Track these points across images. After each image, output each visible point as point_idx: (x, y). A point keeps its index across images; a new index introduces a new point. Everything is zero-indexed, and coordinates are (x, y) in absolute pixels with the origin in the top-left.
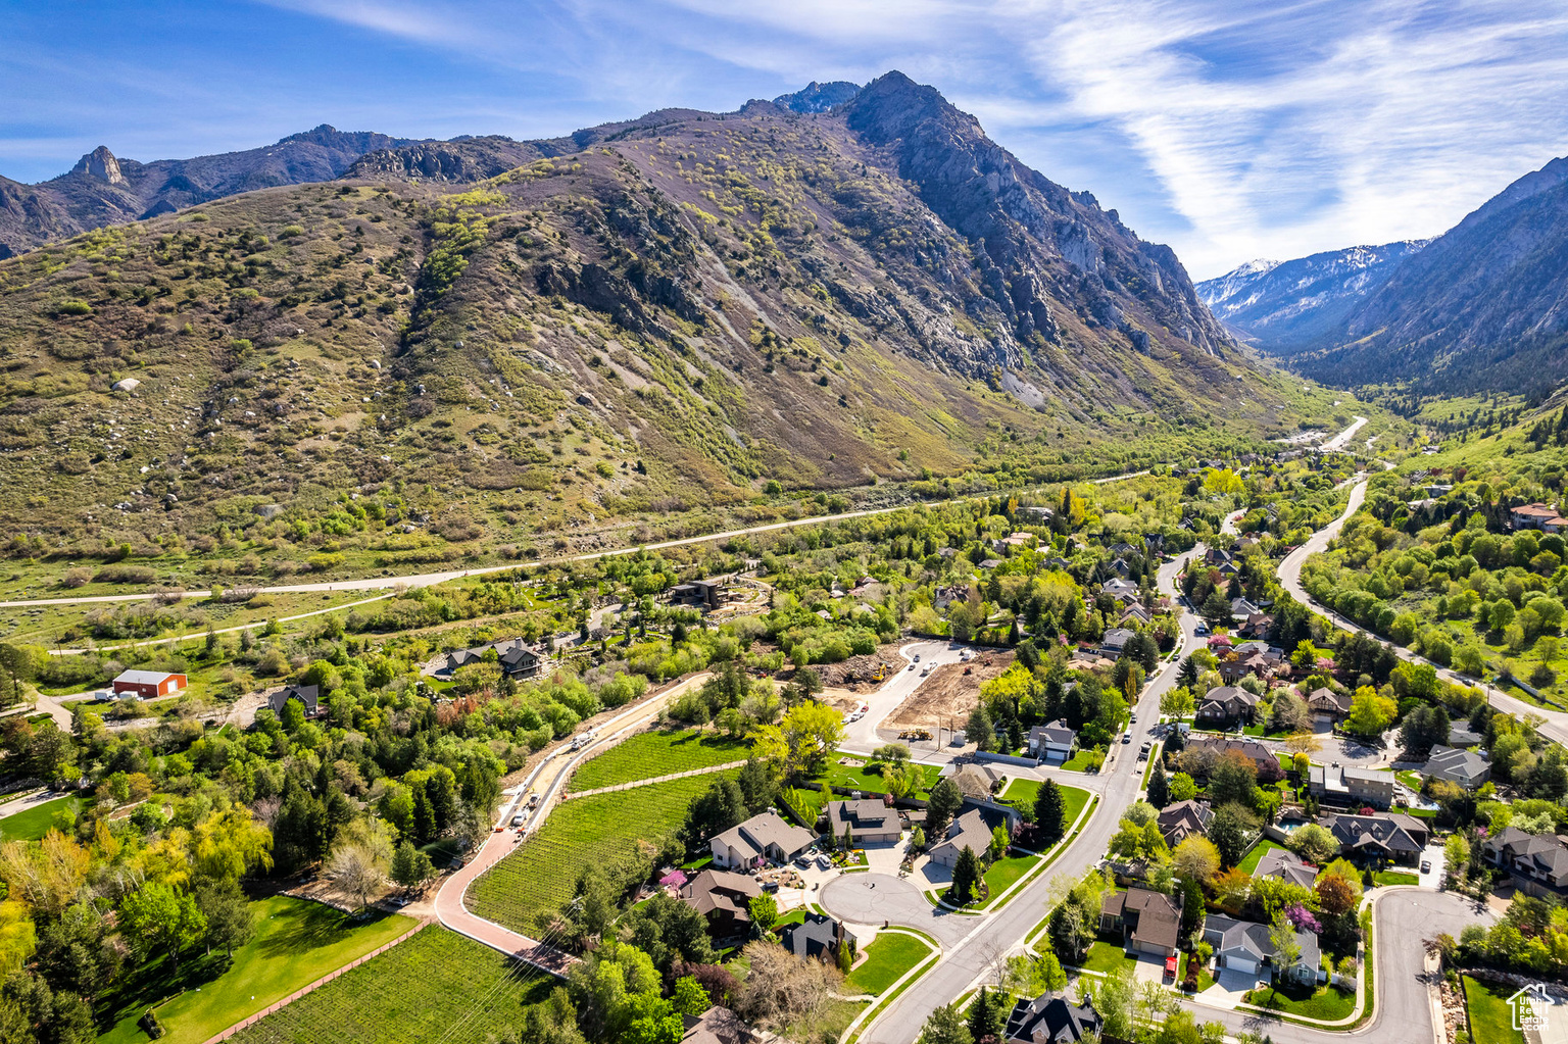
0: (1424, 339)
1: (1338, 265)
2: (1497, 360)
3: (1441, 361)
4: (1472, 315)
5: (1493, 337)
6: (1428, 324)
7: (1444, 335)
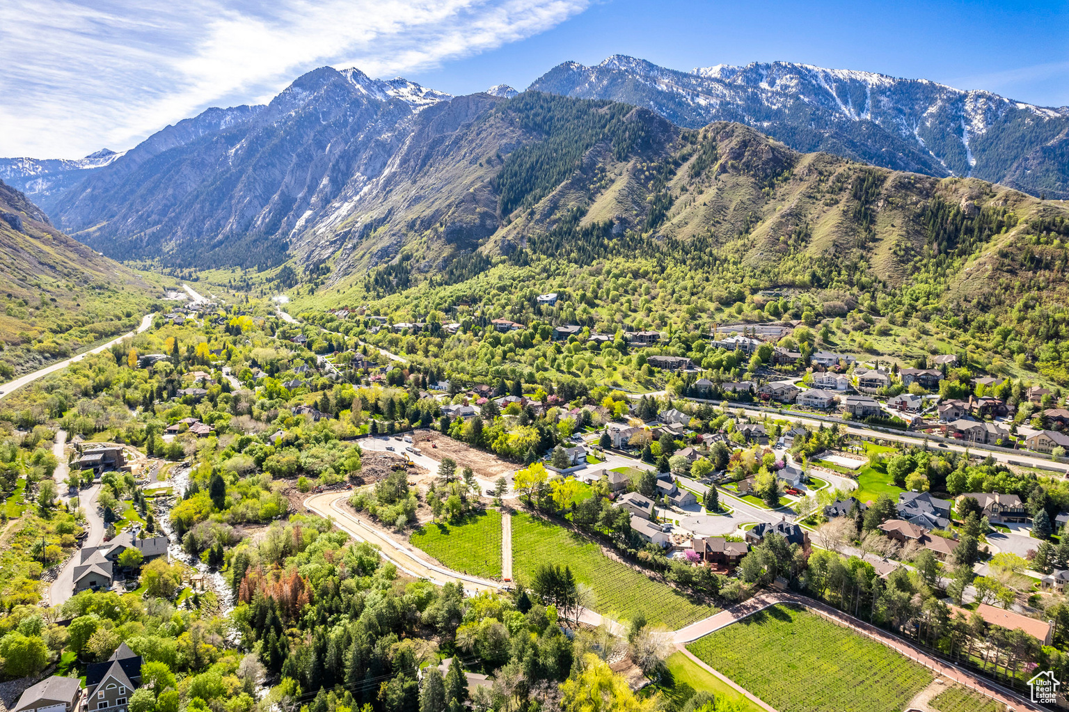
0: (149, 231)
1: (13, 170)
2: (214, 247)
3: (170, 246)
4: (177, 217)
5: (199, 234)
6: (144, 221)
7: (161, 230)
